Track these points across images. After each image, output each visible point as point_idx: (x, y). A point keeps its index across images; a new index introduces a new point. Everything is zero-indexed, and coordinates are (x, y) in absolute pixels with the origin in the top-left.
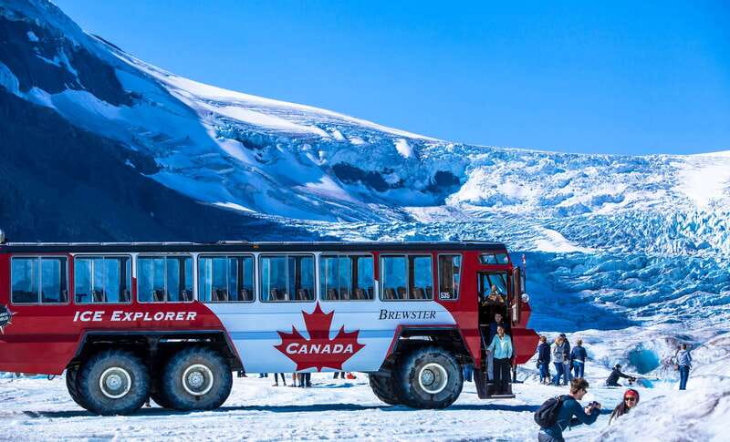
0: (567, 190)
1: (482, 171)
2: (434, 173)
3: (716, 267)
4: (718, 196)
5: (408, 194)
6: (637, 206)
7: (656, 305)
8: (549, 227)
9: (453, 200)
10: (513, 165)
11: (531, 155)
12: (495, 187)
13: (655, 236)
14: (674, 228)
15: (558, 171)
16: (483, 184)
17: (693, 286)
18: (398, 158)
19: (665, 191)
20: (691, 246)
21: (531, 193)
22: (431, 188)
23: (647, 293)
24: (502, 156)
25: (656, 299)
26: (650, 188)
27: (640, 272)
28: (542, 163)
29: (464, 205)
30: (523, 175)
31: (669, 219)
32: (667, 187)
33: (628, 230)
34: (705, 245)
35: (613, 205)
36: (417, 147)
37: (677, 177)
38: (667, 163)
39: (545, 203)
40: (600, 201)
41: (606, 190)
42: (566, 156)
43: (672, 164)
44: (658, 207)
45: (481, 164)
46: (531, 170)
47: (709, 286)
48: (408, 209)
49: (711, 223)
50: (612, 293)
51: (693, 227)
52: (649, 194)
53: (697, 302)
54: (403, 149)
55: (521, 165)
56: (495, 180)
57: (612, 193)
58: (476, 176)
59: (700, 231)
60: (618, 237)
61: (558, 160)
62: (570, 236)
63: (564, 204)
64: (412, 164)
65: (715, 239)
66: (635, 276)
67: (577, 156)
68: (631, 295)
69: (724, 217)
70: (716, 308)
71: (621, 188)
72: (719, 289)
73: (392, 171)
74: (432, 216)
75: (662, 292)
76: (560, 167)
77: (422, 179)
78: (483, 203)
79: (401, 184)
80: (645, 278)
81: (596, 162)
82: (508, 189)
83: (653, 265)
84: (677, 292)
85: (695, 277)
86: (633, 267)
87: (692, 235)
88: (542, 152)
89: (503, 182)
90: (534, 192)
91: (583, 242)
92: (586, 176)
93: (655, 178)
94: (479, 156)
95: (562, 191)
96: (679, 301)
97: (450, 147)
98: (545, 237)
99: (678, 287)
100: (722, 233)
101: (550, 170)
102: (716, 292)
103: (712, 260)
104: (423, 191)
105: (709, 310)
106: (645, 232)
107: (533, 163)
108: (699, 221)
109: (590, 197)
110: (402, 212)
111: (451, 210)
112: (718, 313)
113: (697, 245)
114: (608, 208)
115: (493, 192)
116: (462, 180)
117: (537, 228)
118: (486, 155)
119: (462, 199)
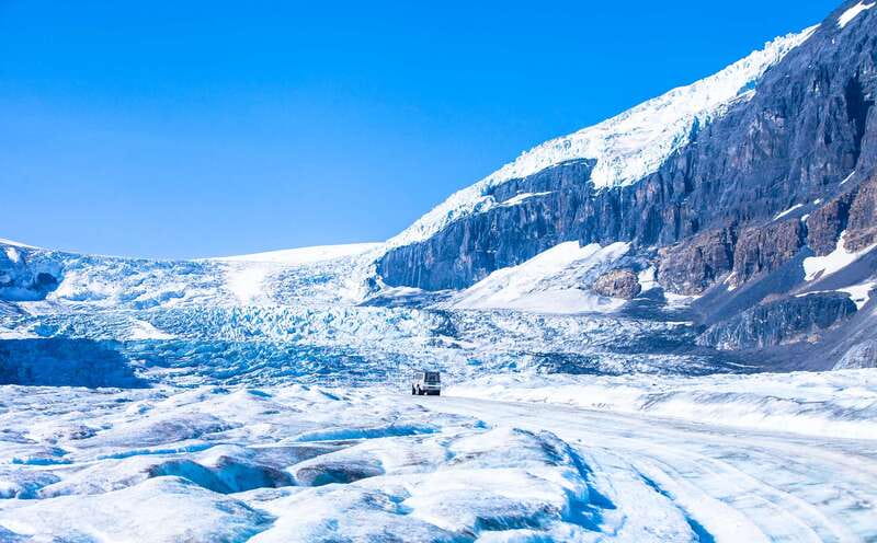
0: (140, 288)
1: (74, 273)
2: (37, 274)
3: (276, 349)
4: (257, 292)
5: (17, 292)
6: (195, 300)
7: (238, 377)
8: (140, 319)
9: (52, 296)
10: (99, 268)
11: (112, 260)
12: (85, 285)
13: (221, 325)
14: (234, 319)
15: (133, 273)
16: (75, 284)
17: (263, 363)
18: (9, 263)
19: (215, 289)
20: (248, 333)
21: (114, 290)
22: (35, 287)
23: (231, 369)
24: (89, 260)
25: (238, 372)
26: (204, 286)
27: (224, 353)
28: (121, 266)
29: (62, 300)
30: (107, 276)
31: (230, 312)
32: (218, 286)
33: (201, 321)
34: (258, 332)
35: (177, 300)
36: (24, 253)
37: (225, 277)
38: (216, 266)
39: (124, 299)
40: (166, 297)
41: (171, 288)
42: (139, 261)
43: (219, 267)
44: (211, 301)
45: (73, 268)
46: (112, 272)
47: (274, 363)
48: (19, 303)
49: (261, 315)
50: (206, 368)
51: (249, 319)
52: (204, 291)
53: (266, 375)
54: (13, 255)
55: (105, 268)
56: (85, 280)
57: (176, 290)
58: (70, 277)
59: (254, 322)
60: (194, 326)
61: (133, 264)
62: (158, 325)
63: (139, 299)
64: (20, 268)
65: (266, 328)
66: (221, 356)
67: (146, 261)
68: (220, 370)
69: (270, 311)
70: (280, 378)
71: (182, 286)
72: (281, 365)
73: (5, 273)
74: (38, 308)
75: (242, 368)
76: (135, 270)
77: (28, 279)
78: (76, 298)
79: (12, 284)
80: (228, 358)
81: (161, 266)
82: (95, 287)
83: (232, 349)
84: (251, 367)
85: (263, 357)
86: (219, 350)
87: (248, 325)
88: (120, 258)
89: (91, 281)
90: (116, 289)
91: (167, 330)
92: (154, 277)
93: (207, 279)
94: (72, 261)
95: (137, 289)
96: (253, 374)
97: (48, 254)
98: (139, 327)
99: (252, 364)
100: (270, 323)
101: (127, 273)
102: (280, 367)
103: (272, 344)
104: (29, 289)
105: (275, 380)
106: (213, 323)
107: (114, 267)
108: (252, 313)
109: (159, 293)
110: (15, 306)
111: (52, 304)
112: (282, 382)
113: (252, 332)
114: (173, 302)
115: (84, 289)
116: (58, 280)
117: (131, 319)
118: (76, 261)
119: (60, 294)
